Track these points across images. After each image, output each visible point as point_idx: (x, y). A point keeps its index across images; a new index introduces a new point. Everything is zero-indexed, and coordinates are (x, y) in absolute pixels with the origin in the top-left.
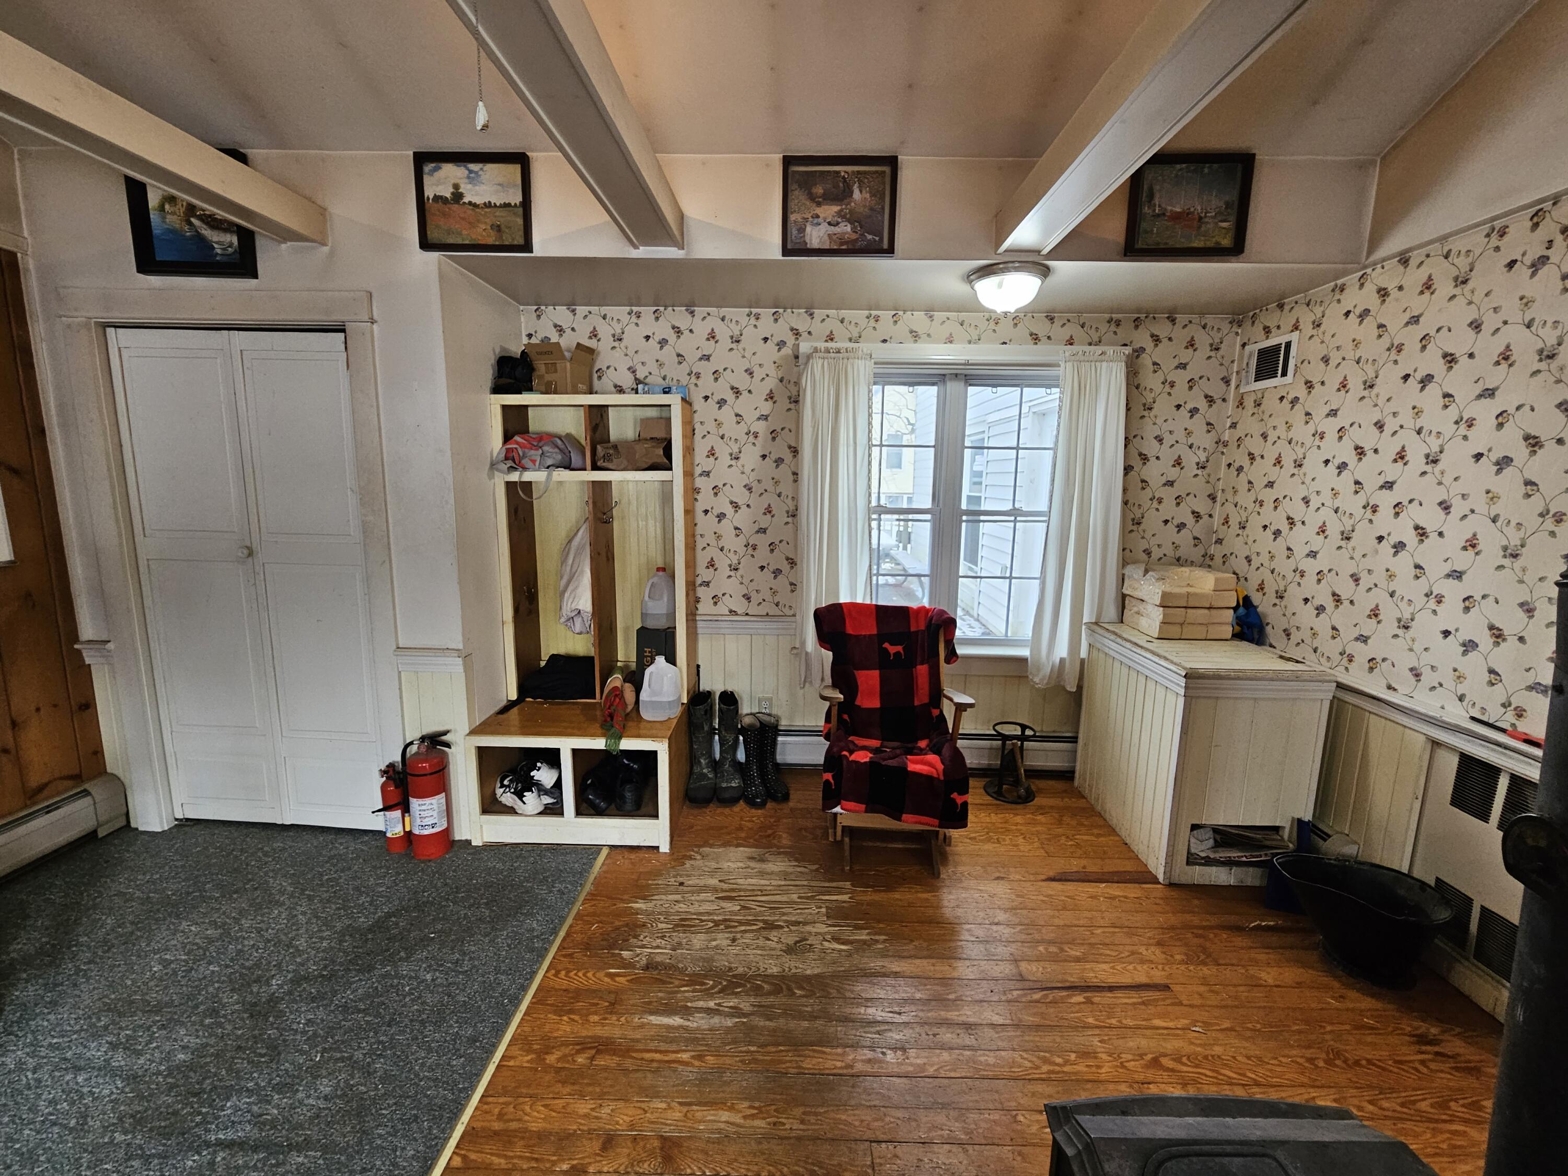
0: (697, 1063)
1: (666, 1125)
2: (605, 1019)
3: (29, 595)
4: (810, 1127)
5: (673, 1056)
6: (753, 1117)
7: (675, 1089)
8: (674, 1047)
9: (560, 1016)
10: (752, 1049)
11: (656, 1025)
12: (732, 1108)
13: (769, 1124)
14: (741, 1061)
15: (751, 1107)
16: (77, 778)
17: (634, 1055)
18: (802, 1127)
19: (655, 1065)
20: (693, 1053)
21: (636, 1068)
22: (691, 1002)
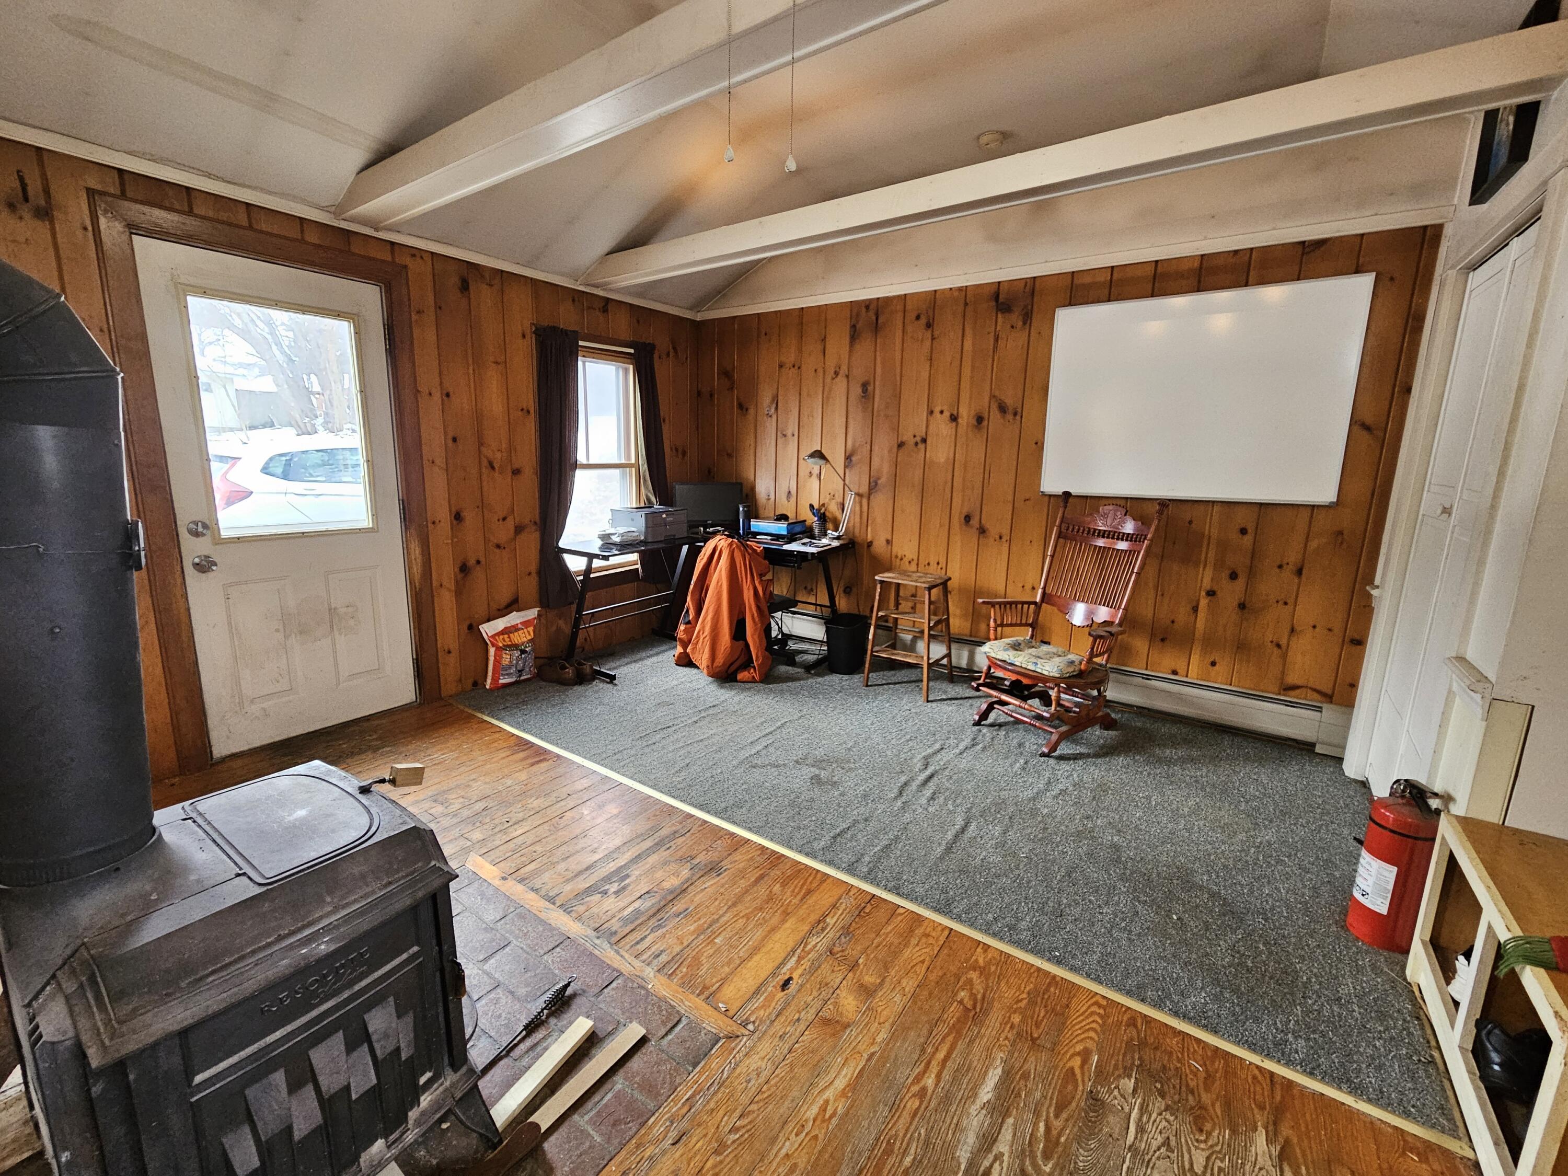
0: (915, 1089)
1: (858, 1034)
2: (1012, 1027)
3: (1340, 533)
4: (778, 1160)
5: (934, 1068)
6: (823, 1109)
7: (893, 1056)
8: (946, 1075)
9: (1029, 993)
10: (908, 1160)
11: (986, 1072)
12: (843, 1093)
13: (806, 1121)
14: (896, 1135)
15: (834, 1114)
16: (1329, 698)
17: (950, 1038)
18: (783, 1152)
19: (930, 1050)
20: (930, 1092)
21: (934, 1033)
22: (1015, 1125)
